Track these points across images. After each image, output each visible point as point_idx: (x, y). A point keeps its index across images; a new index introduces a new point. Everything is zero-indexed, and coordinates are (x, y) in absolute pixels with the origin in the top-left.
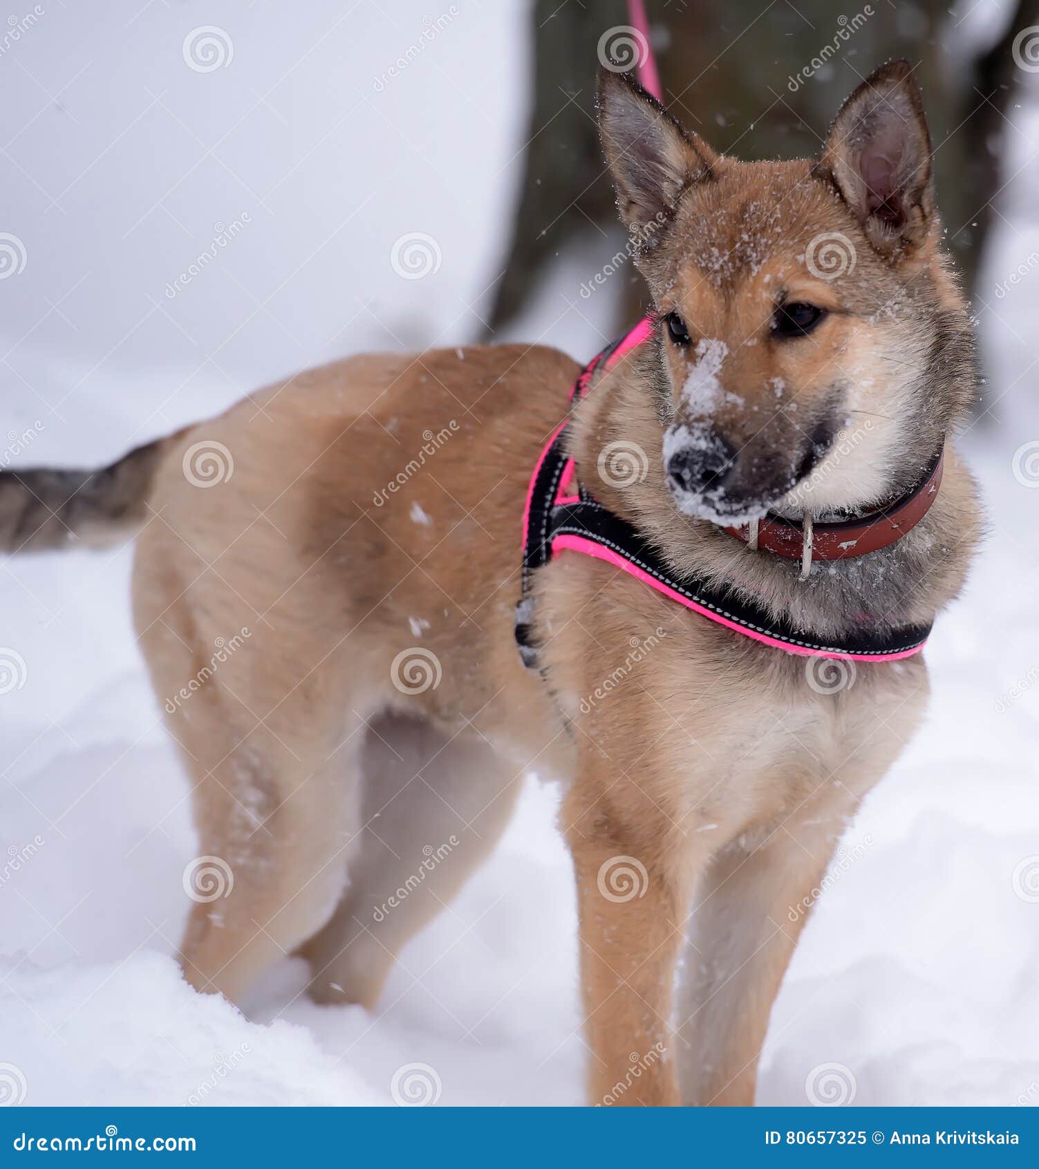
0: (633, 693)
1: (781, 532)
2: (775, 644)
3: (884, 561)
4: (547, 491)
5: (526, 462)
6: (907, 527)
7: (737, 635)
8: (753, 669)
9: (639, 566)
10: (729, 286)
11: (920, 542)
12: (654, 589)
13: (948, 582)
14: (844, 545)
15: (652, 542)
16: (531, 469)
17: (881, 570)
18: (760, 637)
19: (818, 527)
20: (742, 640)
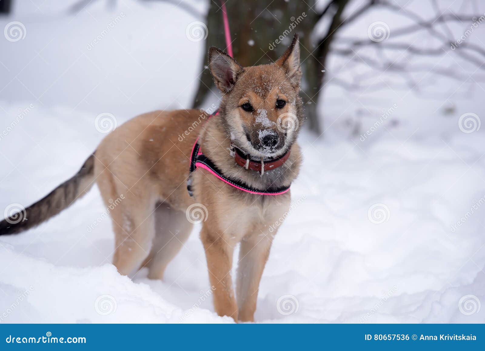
0: (211, 203)
1: (255, 164)
2: (247, 191)
3: (280, 170)
4: (196, 151)
5: (192, 145)
6: (285, 160)
7: (237, 190)
8: (241, 198)
9: (213, 171)
10: (264, 96)
11: (288, 164)
12: (217, 177)
13: (295, 174)
14: (271, 166)
15: (219, 169)
16: (192, 146)
17: (279, 172)
18: (243, 190)
19: (265, 162)
20: (239, 190)
